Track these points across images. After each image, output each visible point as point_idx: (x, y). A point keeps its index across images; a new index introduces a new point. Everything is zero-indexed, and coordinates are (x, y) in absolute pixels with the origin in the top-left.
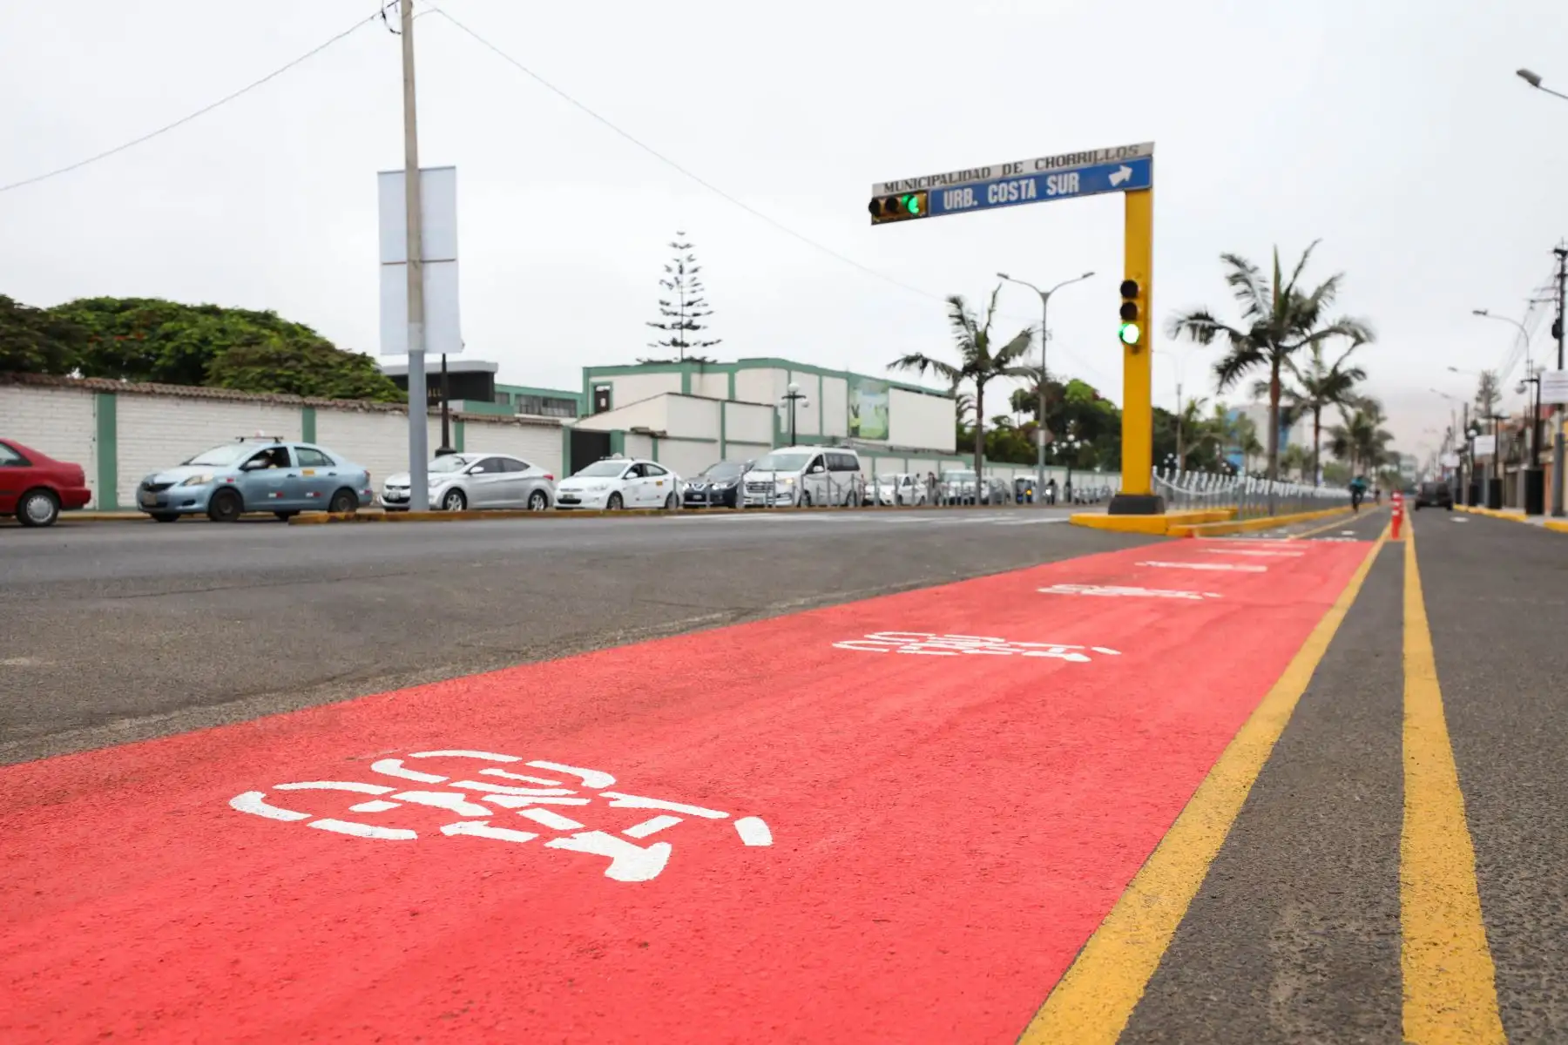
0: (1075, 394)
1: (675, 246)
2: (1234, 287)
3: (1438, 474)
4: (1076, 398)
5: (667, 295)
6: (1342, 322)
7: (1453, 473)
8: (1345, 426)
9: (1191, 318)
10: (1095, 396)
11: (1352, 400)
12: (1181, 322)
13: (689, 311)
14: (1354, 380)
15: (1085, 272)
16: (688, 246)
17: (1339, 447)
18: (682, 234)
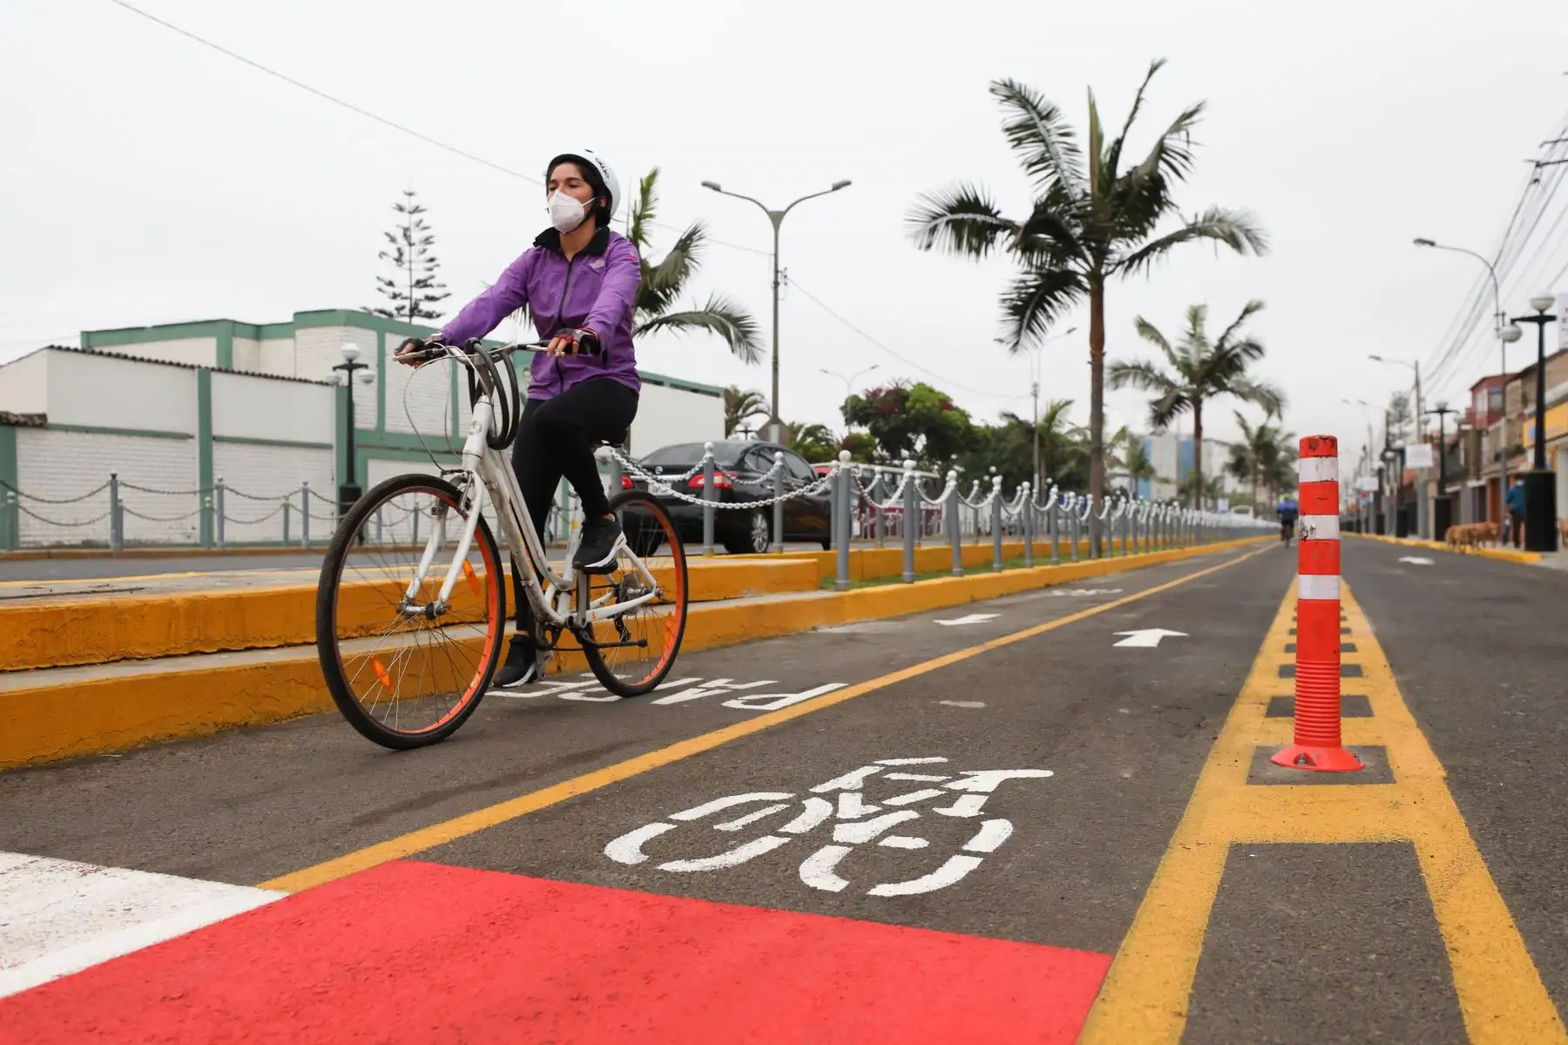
0: (916, 401)
1: (401, 209)
2: (1018, 151)
3: (1352, 501)
4: (918, 406)
5: (390, 270)
6: (1210, 218)
7: (1371, 498)
8: (1246, 443)
9: (952, 210)
10: (945, 403)
11: (1246, 390)
12: (936, 217)
13: (419, 293)
14: (1246, 358)
15: (838, 180)
16: (416, 210)
17: (1239, 467)
18: (410, 194)
